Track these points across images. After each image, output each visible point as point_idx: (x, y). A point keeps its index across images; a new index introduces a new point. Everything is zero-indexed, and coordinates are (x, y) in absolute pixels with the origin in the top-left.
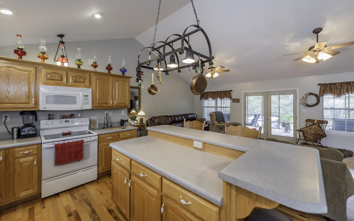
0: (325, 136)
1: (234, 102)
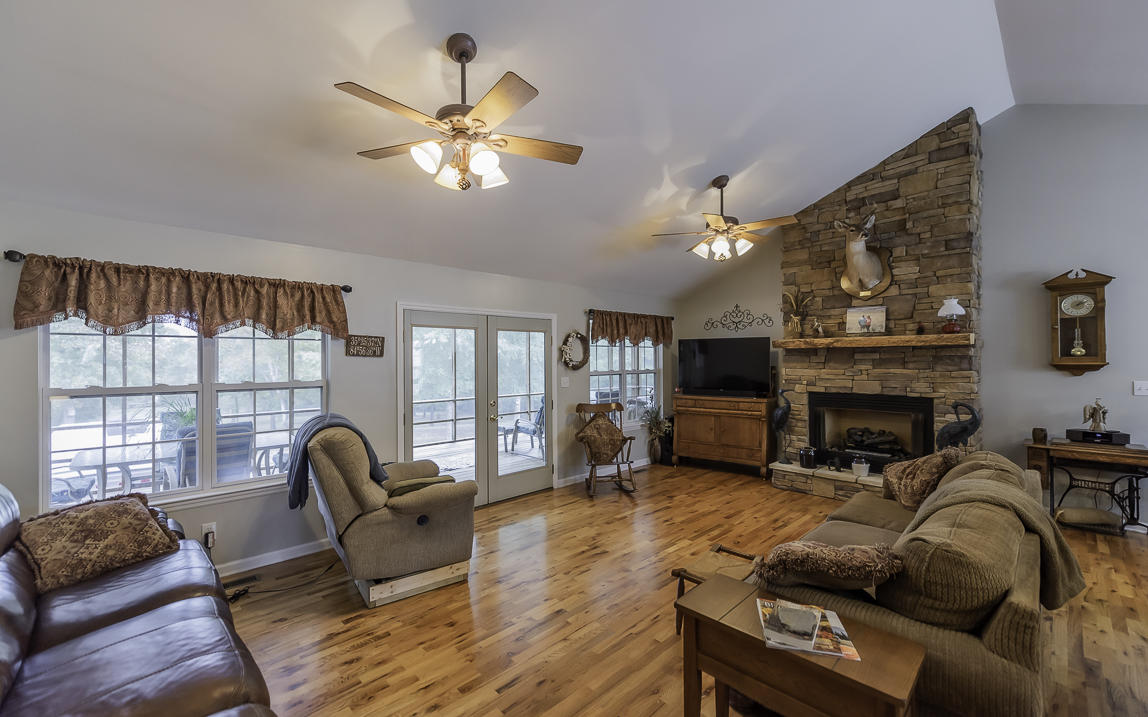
0: (624, 439)
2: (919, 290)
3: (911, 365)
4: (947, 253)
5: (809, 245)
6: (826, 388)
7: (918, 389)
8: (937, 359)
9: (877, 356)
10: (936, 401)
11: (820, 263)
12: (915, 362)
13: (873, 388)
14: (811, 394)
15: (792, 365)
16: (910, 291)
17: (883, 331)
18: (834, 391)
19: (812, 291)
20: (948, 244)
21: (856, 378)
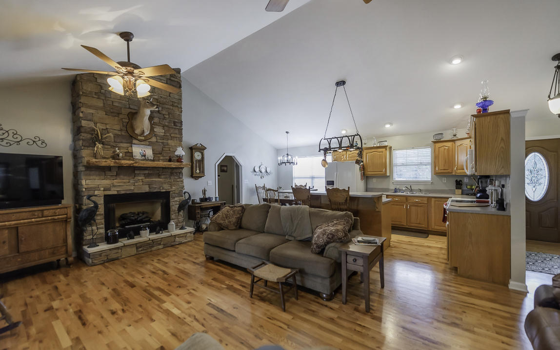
2: (165, 141)
3: (163, 177)
4: (174, 127)
5: (104, 98)
7: (165, 188)
8: (172, 174)
9: (147, 172)
10: (171, 193)
11: (112, 112)
12: (164, 175)
13: (146, 189)
14: (105, 196)
15: (92, 177)
16: (161, 141)
17: (152, 159)
18: (123, 192)
19: (107, 129)
20: (174, 123)
21: (136, 184)
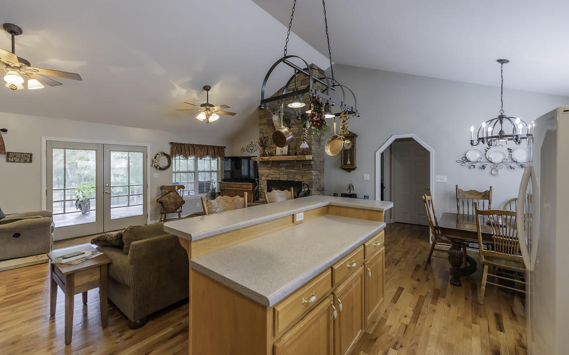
0: (184, 202)
1: (14, 161)
6: (272, 178)
7: (298, 178)
9: (286, 164)
10: (303, 183)
13: (285, 178)
14: (267, 181)
15: (262, 168)
16: (296, 137)
17: (287, 154)
19: (268, 136)
21: (280, 174)
